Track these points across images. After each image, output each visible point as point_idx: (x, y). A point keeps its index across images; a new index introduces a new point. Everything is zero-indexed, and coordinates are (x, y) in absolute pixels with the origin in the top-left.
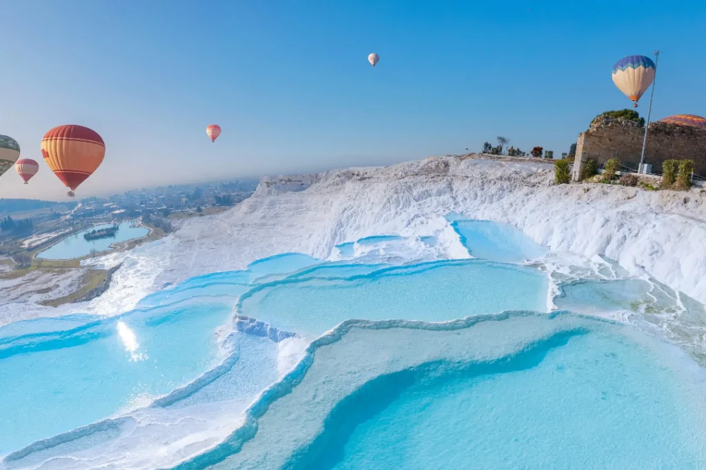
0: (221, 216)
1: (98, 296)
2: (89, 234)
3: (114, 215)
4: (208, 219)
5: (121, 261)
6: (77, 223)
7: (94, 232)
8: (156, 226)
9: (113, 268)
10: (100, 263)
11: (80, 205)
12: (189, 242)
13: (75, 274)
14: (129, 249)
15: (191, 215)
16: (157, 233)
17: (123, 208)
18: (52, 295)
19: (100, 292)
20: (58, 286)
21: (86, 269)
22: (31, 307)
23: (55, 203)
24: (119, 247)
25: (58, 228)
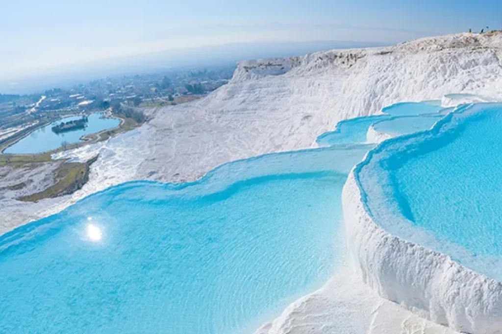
0: (197, 103)
1: (79, 188)
2: (58, 126)
3: (82, 107)
4: (184, 107)
5: (98, 153)
6: (43, 116)
7: (63, 124)
8: (128, 117)
9: (89, 161)
10: (75, 156)
11: (43, 97)
12: (165, 131)
13: (47, 168)
14: (102, 140)
15: (162, 104)
16: (128, 124)
17: (91, 99)
18: (27, 191)
19: (81, 185)
20: (32, 181)
21: (59, 162)
22: (10, 203)
23: (18, 96)
24: (90, 139)
25: (25, 122)
